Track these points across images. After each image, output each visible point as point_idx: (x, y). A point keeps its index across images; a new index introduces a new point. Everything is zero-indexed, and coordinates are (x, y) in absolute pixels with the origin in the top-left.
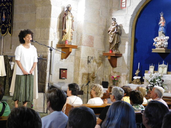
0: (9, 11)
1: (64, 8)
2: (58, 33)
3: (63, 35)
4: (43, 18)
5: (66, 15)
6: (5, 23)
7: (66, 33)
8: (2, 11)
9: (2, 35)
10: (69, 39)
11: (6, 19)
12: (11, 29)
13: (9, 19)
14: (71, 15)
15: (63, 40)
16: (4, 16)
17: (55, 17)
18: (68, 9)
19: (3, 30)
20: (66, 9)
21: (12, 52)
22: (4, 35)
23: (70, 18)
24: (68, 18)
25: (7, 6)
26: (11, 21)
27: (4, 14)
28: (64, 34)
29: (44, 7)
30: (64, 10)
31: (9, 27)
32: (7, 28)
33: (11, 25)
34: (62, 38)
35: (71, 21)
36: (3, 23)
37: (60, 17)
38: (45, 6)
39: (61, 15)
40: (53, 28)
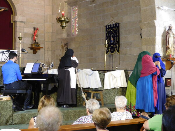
0: (116, 34)
1: (165, 28)
2: (162, 48)
3: (166, 50)
4: (149, 38)
5: (168, 33)
6: (113, 44)
7: (169, 48)
8: (110, 35)
9: (111, 54)
10: (172, 53)
11: (114, 41)
12: (118, 48)
13: (116, 41)
14: (172, 33)
15: (167, 54)
16: (112, 39)
17: (159, 36)
18: (170, 29)
19: (112, 50)
20: (167, 29)
21: (120, 67)
22: (113, 54)
23: (172, 35)
24: (170, 36)
25: (114, 30)
26: (118, 42)
27: (112, 37)
28: (168, 49)
29: (149, 29)
30: (165, 29)
31: (116, 47)
32: (115, 48)
33: (118, 46)
34: (166, 53)
35: (173, 38)
36: (111, 44)
37: (163, 36)
38: (150, 27)
39: (163, 33)
40: (158, 45)
